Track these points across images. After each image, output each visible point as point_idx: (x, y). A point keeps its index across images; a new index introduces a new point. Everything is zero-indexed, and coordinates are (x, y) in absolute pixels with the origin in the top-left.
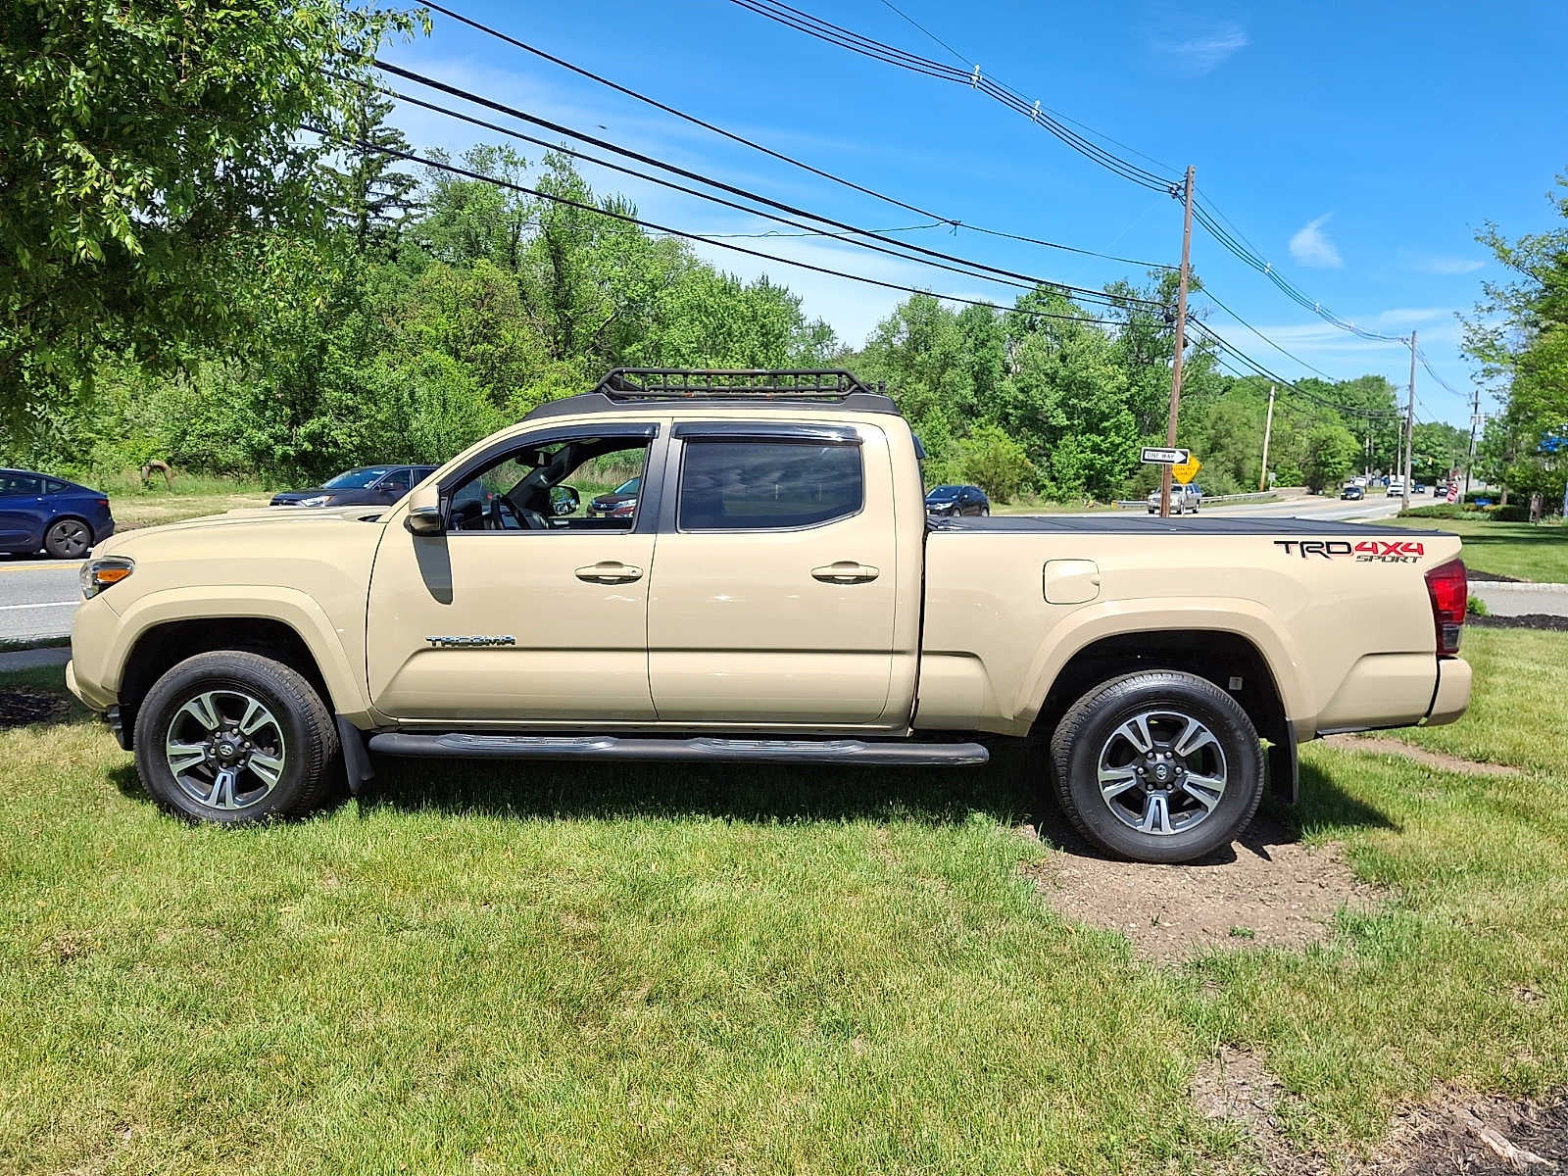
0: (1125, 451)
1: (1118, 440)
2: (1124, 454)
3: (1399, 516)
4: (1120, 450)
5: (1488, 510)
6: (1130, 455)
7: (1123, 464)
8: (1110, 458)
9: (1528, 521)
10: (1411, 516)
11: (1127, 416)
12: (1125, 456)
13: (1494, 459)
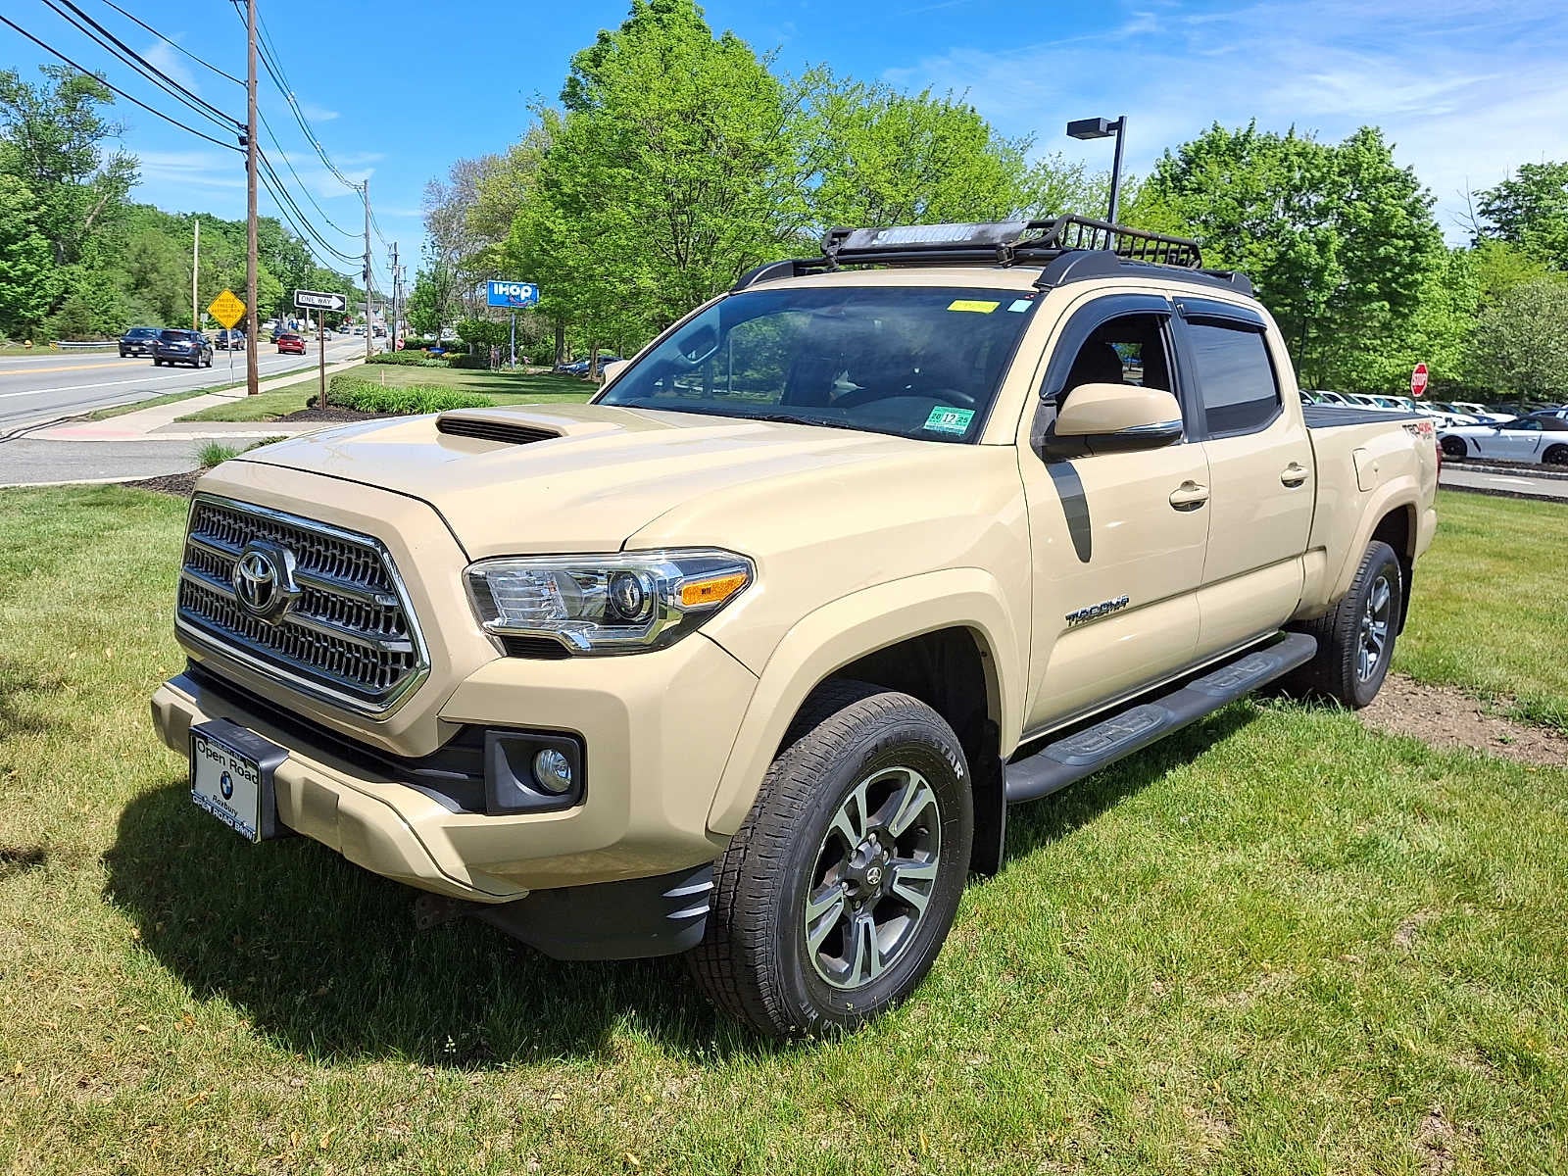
0: (40, 281)
1: (31, 268)
2: (39, 285)
3: (367, 362)
4: (35, 279)
5: (447, 359)
6: (47, 287)
7: (40, 297)
8: (23, 289)
9: (489, 369)
10: (379, 362)
11: (38, 241)
12: (43, 288)
13: (428, 310)
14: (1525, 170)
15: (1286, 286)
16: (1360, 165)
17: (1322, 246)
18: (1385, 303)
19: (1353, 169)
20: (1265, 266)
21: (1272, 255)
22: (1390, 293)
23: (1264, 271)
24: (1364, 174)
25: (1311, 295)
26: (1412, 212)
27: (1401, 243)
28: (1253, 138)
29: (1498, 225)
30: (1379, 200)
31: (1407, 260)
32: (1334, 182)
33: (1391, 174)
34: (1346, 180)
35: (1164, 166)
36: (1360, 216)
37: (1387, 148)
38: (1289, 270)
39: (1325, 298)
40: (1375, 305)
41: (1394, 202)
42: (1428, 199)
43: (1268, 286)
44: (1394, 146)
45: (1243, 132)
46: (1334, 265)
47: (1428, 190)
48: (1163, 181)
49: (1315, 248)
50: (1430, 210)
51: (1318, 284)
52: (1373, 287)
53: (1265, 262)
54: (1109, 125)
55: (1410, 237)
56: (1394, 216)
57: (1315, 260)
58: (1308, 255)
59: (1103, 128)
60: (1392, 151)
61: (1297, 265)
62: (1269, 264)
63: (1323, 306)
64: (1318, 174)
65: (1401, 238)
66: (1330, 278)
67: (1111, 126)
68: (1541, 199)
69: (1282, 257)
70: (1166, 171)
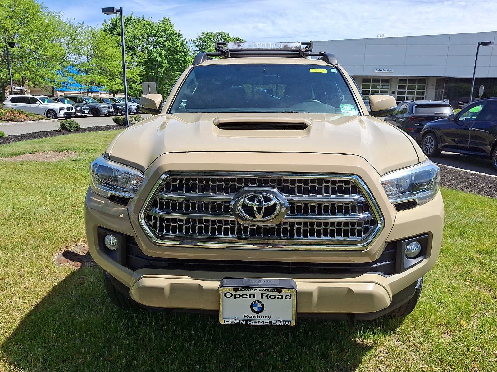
14: (203, 34)
15: (152, 67)
16: (166, 29)
17: (160, 54)
18: (180, 72)
19: (165, 30)
20: (144, 60)
21: (146, 57)
22: (180, 69)
23: (144, 62)
24: (167, 32)
25: (159, 70)
26: (182, 45)
27: (181, 54)
28: (133, 18)
29: (198, 50)
30: (173, 40)
31: (183, 59)
32: (160, 34)
33: (175, 33)
34: (163, 34)
35: (105, 26)
36: (169, 45)
37: (172, 24)
38: (152, 62)
39: (163, 71)
40: (177, 73)
41: (177, 41)
42: (186, 41)
43: (147, 67)
44: (174, 24)
45: (129, 16)
46: (164, 60)
47: (185, 38)
48: (105, 31)
49: (158, 55)
50: (187, 44)
51: (160, 66)
52: (175, 67)
53: (145, 59)
54: (116, 10)
55: (183, 52)
56: (178, 46)
57: (159, 59)
58: (157, 57)
59: (115, 11)
60: (174, 26)
61: (154, 60)
62: (146, 60)
63: (163, 73)
64: (155, 32)
65: (180, 52)
66: (164, 64)
67: (117, 11)
68: (208, 43)
69: (149, 58)
70: (106, 28)
